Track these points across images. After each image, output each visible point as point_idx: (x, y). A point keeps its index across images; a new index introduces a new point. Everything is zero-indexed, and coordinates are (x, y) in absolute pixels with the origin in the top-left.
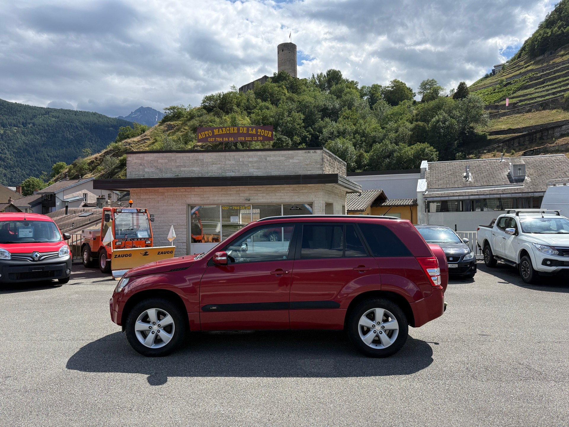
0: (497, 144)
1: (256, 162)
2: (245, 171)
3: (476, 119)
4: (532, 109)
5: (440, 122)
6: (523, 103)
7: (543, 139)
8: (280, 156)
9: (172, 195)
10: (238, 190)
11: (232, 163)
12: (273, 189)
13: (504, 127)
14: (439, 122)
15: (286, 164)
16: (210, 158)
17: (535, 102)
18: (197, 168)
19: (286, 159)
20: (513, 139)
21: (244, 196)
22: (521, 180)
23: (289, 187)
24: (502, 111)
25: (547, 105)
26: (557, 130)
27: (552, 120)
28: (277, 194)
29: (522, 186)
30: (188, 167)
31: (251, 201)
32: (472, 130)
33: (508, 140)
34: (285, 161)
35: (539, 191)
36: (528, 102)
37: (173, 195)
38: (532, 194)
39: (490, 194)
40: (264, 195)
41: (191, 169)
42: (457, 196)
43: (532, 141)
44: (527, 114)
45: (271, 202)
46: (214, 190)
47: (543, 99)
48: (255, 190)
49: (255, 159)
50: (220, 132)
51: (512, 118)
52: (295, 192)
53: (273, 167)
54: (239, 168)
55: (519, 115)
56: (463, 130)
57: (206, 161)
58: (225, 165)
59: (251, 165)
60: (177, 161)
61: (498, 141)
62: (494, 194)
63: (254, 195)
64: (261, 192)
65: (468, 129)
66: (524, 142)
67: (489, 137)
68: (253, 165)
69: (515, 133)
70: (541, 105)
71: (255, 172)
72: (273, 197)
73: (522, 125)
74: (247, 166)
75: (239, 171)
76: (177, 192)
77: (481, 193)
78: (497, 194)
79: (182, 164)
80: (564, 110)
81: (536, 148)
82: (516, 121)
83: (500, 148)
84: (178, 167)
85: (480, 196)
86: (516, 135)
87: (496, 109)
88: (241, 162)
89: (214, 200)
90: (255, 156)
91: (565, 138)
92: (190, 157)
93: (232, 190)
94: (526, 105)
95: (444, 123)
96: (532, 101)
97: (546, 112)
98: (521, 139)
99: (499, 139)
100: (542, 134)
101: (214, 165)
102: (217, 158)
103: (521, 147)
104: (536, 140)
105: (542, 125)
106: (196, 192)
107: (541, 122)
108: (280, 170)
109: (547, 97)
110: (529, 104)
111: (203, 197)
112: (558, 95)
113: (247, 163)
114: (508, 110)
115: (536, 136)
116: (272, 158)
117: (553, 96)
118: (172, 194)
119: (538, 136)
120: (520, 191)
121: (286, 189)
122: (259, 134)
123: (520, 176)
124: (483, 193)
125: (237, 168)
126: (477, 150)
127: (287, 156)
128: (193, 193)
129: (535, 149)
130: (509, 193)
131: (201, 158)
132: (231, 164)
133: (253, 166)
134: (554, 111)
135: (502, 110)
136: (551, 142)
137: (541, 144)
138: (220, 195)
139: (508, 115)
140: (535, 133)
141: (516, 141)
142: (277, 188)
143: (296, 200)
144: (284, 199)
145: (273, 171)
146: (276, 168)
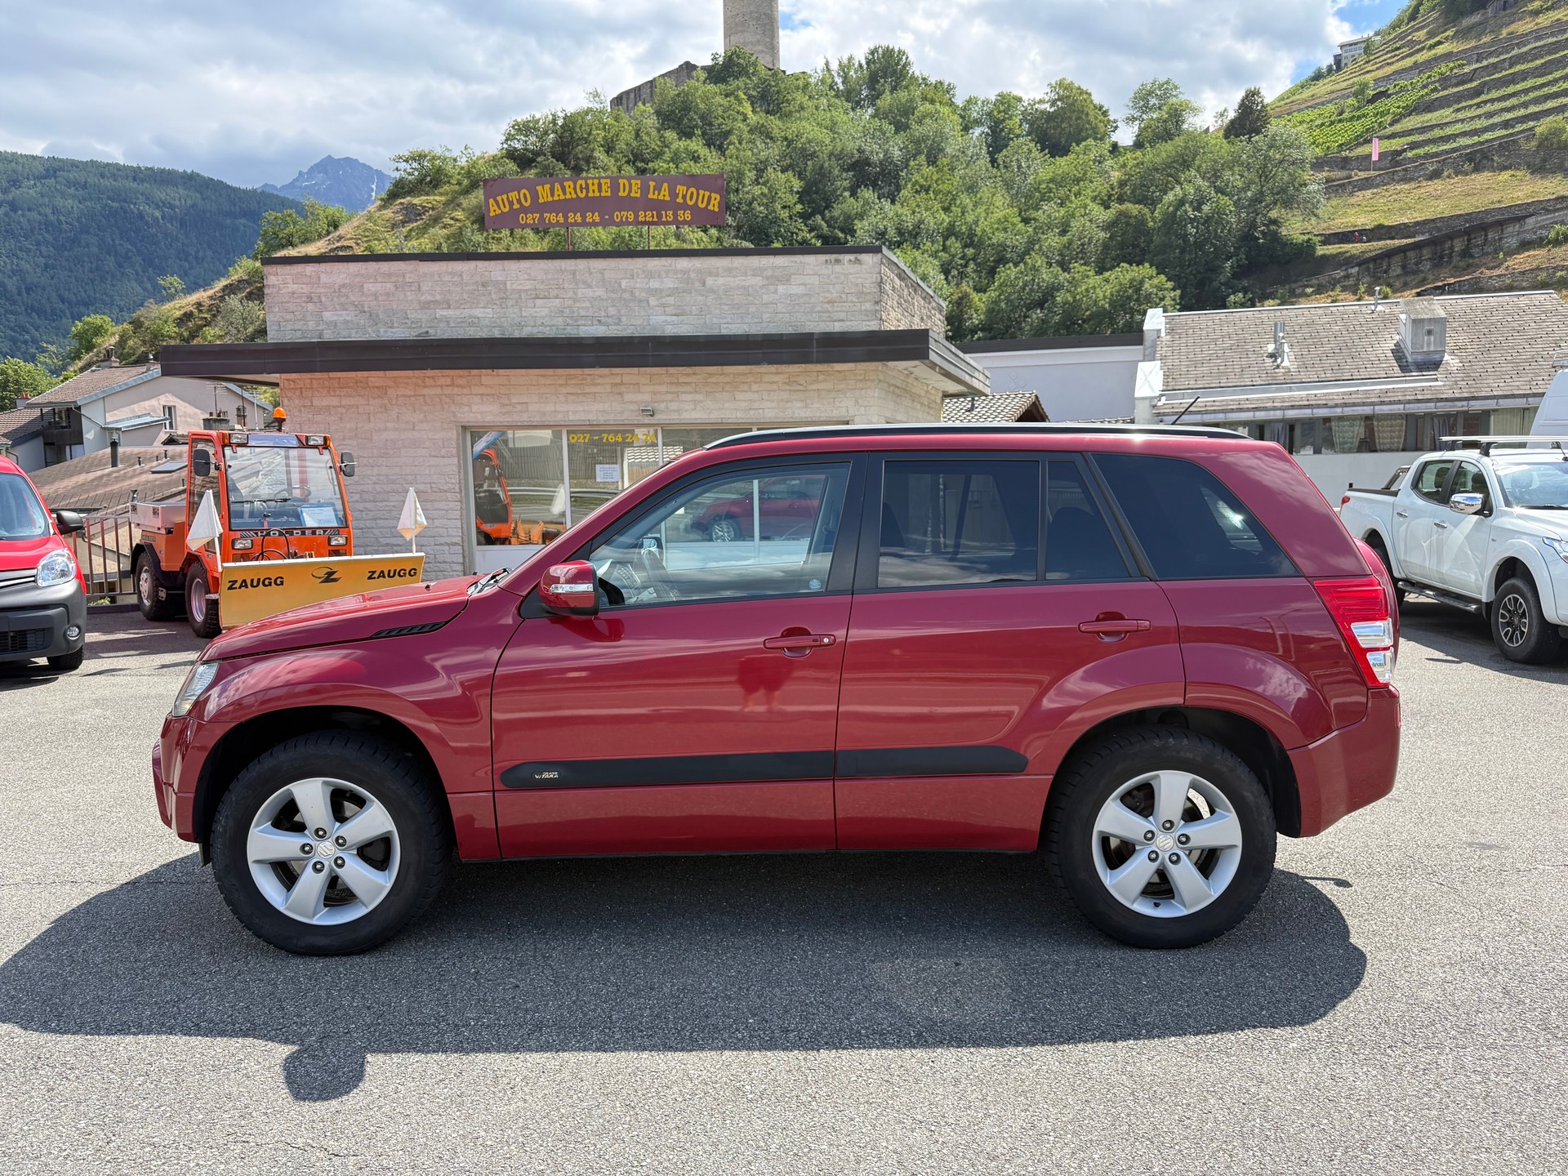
0: (1344, 268)
1: (673, 292)
2: (639, 322)
3: (1288, 197)
4: (1443, 170)
5: (1187, 205)
6: (1421, 151)
7: (1472, 256)
8: (749, 273)
9: (409, 396)
10: (617, 380)
11: (598, 294)
12: (727, 379)
13: (1364, 221)
14: (1183, 205)
15: (766, 298)
16: (526, 276)
17: (1454, 150)
18: (487, 310)
19: (765, 282)
20: (1389, 254)
21: (635, 402)
22: (1431, 364)
23: (778, 373)
24: (1359, 174)
25: (1487, 158)
26: (1510, 229)
27: (1499, 202)
28: (740, 396)
29: (1436, 380)
30: (459, 308)
31: (660, 418)
32: (1273, 227)
33: (1374, 259)
34: (764, 290)
35: (1483, 394)
36: (1434, 150)
37: (415, 396)
38: (1465, 403)
39: (1346, 405)
40: (700, 397)
41: (466, 313)
42: (1248, 410)
43: (1439, 261)
44: (1430, 183)
45: (719, 421)
46: (542, 381)
47: (1476, 139)
48: (671, 383)
49: (669, 283)
50: (556, 193)
51: (1387, 194)
52: (794, 388)
53: (726, 307)
54: (619, 311)
55: (1406, 186)
56: (1250, 230)
57: (514, 287)
58: (575, 300)
59: (656, 303)
60: (424, 288)
61: (1347, 261)
62: (1354, 405)
63: (669, 397)
64: (688, 388)
65: (1264, 225)
66: (1417, 264)
67: (1321, 251)
68: (663, 300)
69: (1393, 238)
70: (1470, 158)
71: (669, 324)
72: (727, 405)
73: (1415, 215)
74: (645, 304)
75: (620, 320)
76: (425, 387)
77: (1319, 402)
78: (1364, 404)
79: (438, 297)
80: (1532, 173)
81: (1452, 280)
82: (1397, 205)
83: (1351, 282)
84: (426, 305)
85: (1315, 411)
86: (1397, 242)
87: (1342, 168)
88: (624, 291)
89: (543, 414)
90: (667, 272)
91: (1532, 253)
92: (465, 277)
93: (600, 381)
94: (1427, 156)
95: (1198, 208)
96: (1445, 147)
97: (1482, 179)
98: (1411, 254)
99: (1349, 254)
100: (1469, 240)
101: (538, 302)
102: (549, 277)
103: (1409, 279)
104: (1450, 257)
105: (1469, 216)
106: (486, 386)
107: (1467, 206)
108: (747, 320)
109: (1488, 136)
110: (1436, 155)
111: (507, 402)
112: (1519, 127)
113: (643, 294)
114: (1377, 173)
115: (1452, 248)
116: (721, 281)
117: (1504, 132)
118: (412, 393)
119: (1459, 245)
120: (1429, 397)
121: (766, 378)
122: (679, 200)
123: (1429, 353)
124: (1324, 402)
125: (612, 311)
126: (1287, 287)
127: (769, 273)
128: (477, 390)
129: (1448, 284)
130: (1400, 402)
131: (500, 278)
132: (595, 299)
133: (663, 306)
134: (1505, 175)
135: (1360, 171)
136: (1492, 264)
137: (1464, 270)
138: (562, 399)
139: (1377, 186)
140: (1451, 237)
141: (1397, 260)
142: (739, 374)
143: (796, 415)
144: (761, 411)
145: (725, 321)
146: (734, 311)
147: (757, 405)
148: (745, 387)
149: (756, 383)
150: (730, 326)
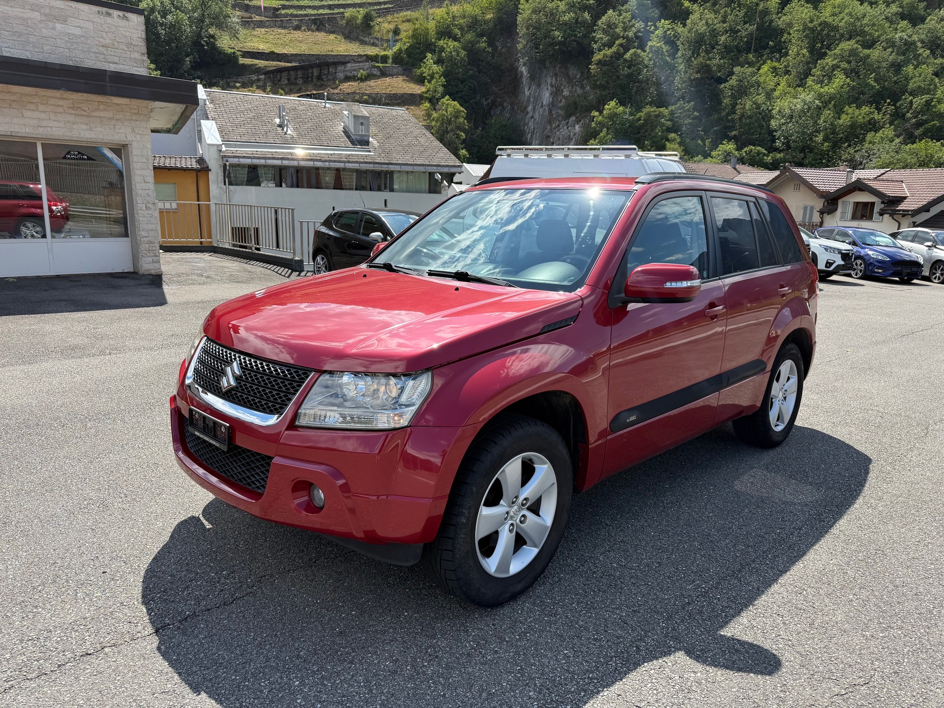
0: (256, 74)
3: (220, 21)
4: (301, 26)
5: (157, 13)
6: (289, 11)
7: (323, 80)
12: (14, 98)
13: (263, 47)
14: (154, 12)
15: (45, 32)
17: (306, 15)
19: (44, 18)
20: (281, 70)
22: (364, 142)
23: (62, 98)
24: (256, 17)
25: (322, 24)
26: (340, 68)
27: (332, 51)
28: (27, 114)
29: (370, 151)
32: (212, 40)
33: (273, 72)
34: (43, 25)
35: (394, 162)
36: (295, 13)
38: (387, 166)
39: (330, 161)
42: (278, 159)
43: (307, 80)
44: (295, 32)
45: (9, 133)
47: (315, 12)
51: (274, 34)
52: (78, 113)
55: (283, 31)
56: (198, 39)
61: (258, 70)
62: (335, 161)
65: (207, 37)
66: (296, 79)
67: (242, 61)
69: (280, 61)
70: (314, 22)
72: (15, 120)
73: (291, 49)
77: (316, 158)
78: (340, 162)
80: (345, 38)
81: (315, 92)
82: (279, 41)
83: (261, 83)
85: (315, 163)
86: (283, 64)
87: (246, 11)
91: (351, 83)
94: (292, 15)
95: (164, 16)
96: (301, 13)
97: (321, 36)
98: (292, 73)
99: (257, 66)
100: (321, 70)
103: (292, 87)
104: (312, 79)
105: (317, 56)
107: (316, 50)
108: (29, 47)
109: (321, 11)
110: (296, 16)
112: (336, 11)
114: (267, 19)
115: (312, 73)
117: (329, 12)
119: (316, 72)
120: (371, 161)
121: (51, 101)
123: (362, 135)
124: (319, 158)
126: (225, 80)
127: (47, 11)
129: (314, 94)
130: (357, 162)
134: (332, 37)
135: (257, 15)
136: (333, 86)
137: (320, 87)
139: (267, 27)
140: (311, 66)
141: (285, 74)
142: (26, 95)
143: (82, 135)
144: (49, 129)
145: (6, 45)
146: (15, 38)
147: (45, 123)
148: (33, 107)
149: (42, 104)
150: (12, 51)
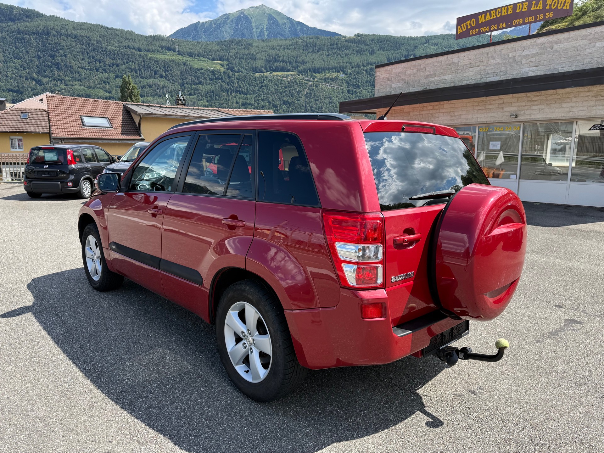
1: (534, 55)
2: (515, 73)
8: (579, 39)
9: (418, 115)
10: (501, 101)
11: (497, 62)
12: (559, 97)
15: (587, 51)
16: (467, 58)
18: (450, 76)
19: (589, 42)
21: (509, 111)
23: (589, 91)
28: (564, 105)
30: (439, 76)
31: (520, 118)
34: (587, 47)
37: (420, 115)
40: (543, 107)
41: (442, 78)
45: (552, 118)
46: (468, 104)
48: (528, 101)
49: (534, 51)
50: (487, 17)
52: (598, 99)
53: (563, 59)
54: (507, 68)
57: (462, 64)
58: (487, 66)
59: (525, 62)
60: (427, 70)
63: (526, 108)
64: (536, 103)
68: (529, 60)
71: (531, 71)
72: (557, 110)
74: (519, 63)
75: (506, 72)
76: (423, 111)
79: (432, 73)
84: (427, 77)
88: (511, 58)
89: (467, 119)
90: (533, 46)
92: (442, 62)
93: (493, 102)
101: (471, 69)
102: (477, 57)
106: (447, 109)
108: (574, 64)
111: (453, 115)
113: (520, 59)
116: (562, 45)
118: (418, 114)
121: (582, 94)
122: (548, 7)
125: (503, 69)
127: (592, 37)
128: (442, 111)
131: (456, 61)
132: (496, 64)
133: (529, 62)
138: (476, 112)
142: (566, 94)
143: (598, 113)
144: (576, 112)
145: (562, 66)
146: (568, 60)
147: (574, 109)
148: (569, 100)
149: (575, 97)
150: (564, 68)
